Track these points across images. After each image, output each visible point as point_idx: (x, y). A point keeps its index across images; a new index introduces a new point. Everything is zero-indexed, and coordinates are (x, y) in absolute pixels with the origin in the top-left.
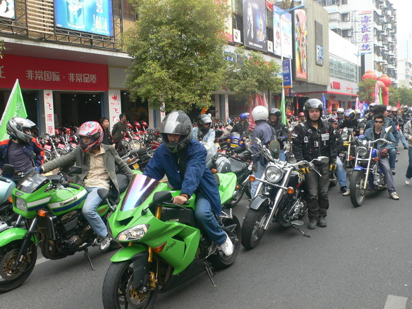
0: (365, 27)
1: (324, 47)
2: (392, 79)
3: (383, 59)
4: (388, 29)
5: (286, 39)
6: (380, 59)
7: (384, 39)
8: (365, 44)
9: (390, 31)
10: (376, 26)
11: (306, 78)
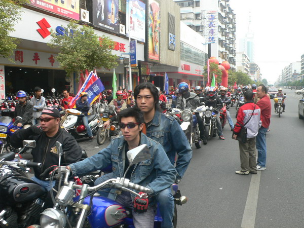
0: (211, 23)
1: (176, 33)
2: (231, 65)
3: (226, 50)
4: (229, 28)
5: (139, 25)
6: (223, 50)
7: (226, 35)
8: (211, 37)
9: (231, 30)
10: (220, 24)
11: (158, 60)
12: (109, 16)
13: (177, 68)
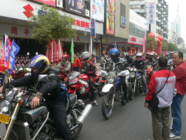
0: (151, 10)
1: (126, 17)
2: (165, 39)
3: (161, 28)
4: (164, 14)
5: (100, 10)
6: (160, 28)
7: (161, 18)
8: (151, 19)
10: (158, 12)
11: (113, 34)
12: (78, 4)
13: (127, 40)
